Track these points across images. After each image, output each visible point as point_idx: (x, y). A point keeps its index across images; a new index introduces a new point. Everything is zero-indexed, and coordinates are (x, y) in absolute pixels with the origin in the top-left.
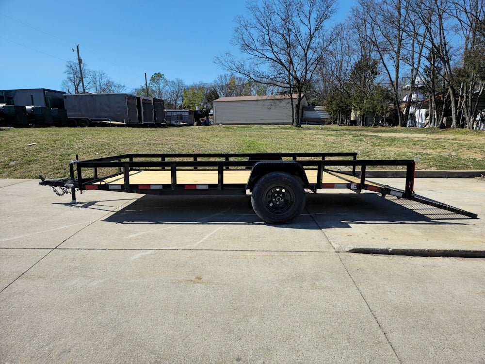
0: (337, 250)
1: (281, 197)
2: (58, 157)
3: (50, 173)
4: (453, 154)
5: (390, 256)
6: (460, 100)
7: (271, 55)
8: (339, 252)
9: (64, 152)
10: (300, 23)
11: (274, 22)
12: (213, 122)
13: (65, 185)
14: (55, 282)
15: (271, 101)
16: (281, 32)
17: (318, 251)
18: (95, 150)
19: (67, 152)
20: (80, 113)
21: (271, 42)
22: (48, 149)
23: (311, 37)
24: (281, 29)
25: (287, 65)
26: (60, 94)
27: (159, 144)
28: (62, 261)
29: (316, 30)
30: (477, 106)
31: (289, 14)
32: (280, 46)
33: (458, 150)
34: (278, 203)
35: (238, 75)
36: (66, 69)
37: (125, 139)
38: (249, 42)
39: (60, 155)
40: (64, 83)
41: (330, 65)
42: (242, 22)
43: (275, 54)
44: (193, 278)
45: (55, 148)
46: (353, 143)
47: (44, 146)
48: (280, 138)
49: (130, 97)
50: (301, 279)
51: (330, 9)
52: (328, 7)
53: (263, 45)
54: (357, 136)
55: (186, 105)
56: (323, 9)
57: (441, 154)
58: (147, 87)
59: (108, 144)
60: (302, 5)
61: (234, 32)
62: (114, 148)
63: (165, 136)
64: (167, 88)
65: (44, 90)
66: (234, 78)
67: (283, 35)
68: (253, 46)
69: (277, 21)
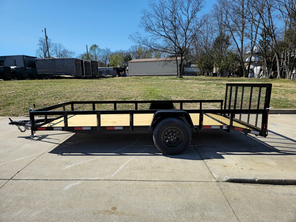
0: (217, 180)
1: (174, 136)
2: (28, 101)
3: (22, 112)
4: (282, 97)
5: (256, 184)
6: (282, 61)
7: (164, 34)
8: (219, 182)
9: (32, 98)
10: (181, 14)
11: (166, 14)
12: (128, 74)
13: (26, 125)
14: (5, 212)
15: (164, 62)
16: (170, 19)
17: (203, 180)
18: (52, 96)
19: (34, 97)
20: (45, 70)
21: (164, 26)
22: (22, 95)
23: (189, 22)
24: (170, 17)
25: (174, 39)
26: (34, 59)
27: (93, 92)
28: (13, 191)
29: (191, 18)
30: (293, 65)
31: (175, 8)
32: (170, 28)
33: (285, 94)
34: (172, 140)
35: (144, 46)
36: (39, 42)
37: (71, 88)
38: (150, 26)
39: (29, 100)
40: (37, 51)
41: (200, 39)
42: (146, 14)
43: (166, 33)
44: (110, 209)
45: (26, 94)
46: (217, 90)
47: (19, 93)
48: (170, 86)
49: (76, 60)
50: (193, 208)
51: (200, 5)
52: (199, 4)
53: (159, 27)
54: (219, 85)
55: (112, 64)
56: (196, 5)
57: (275, 97)
58: (88, 53)
59: (60, 92)
60: (183, 3)
61: (141, 19)
62: (64, 94)
63: (97, 86)
64: (100, 53)
65: (23, 56)
66: (141, 47)
67: (171, 21)
68: (153, 28)
69: (168, 13)
